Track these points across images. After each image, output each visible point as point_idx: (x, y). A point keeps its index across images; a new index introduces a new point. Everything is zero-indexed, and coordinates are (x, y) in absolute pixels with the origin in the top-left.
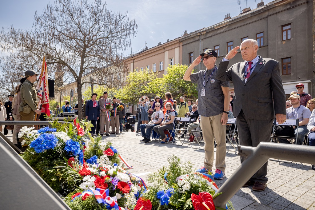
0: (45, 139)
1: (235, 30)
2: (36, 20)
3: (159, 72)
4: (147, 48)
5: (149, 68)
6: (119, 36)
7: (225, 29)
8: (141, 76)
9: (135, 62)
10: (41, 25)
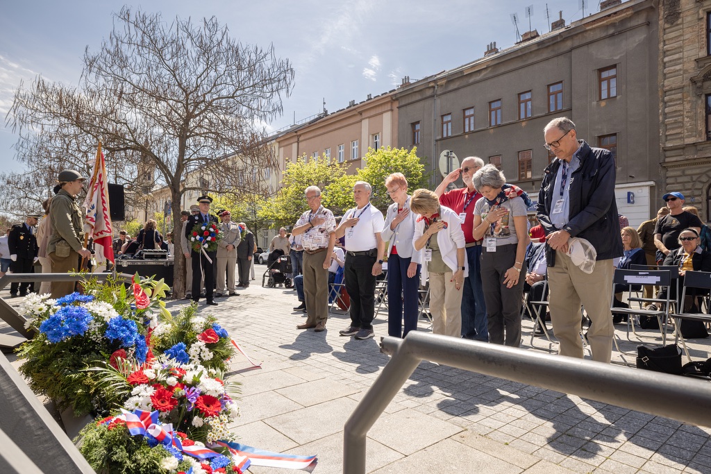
0: (67, 317)
1: (505, 76)
2: (88, 63)
3: (348, 162)
4: (326, 112)
5: (329, 154)
6: (258, 93)
7: (485, 75)
8: (312, 171)
9: (302, 141)
10: (98, 73)
